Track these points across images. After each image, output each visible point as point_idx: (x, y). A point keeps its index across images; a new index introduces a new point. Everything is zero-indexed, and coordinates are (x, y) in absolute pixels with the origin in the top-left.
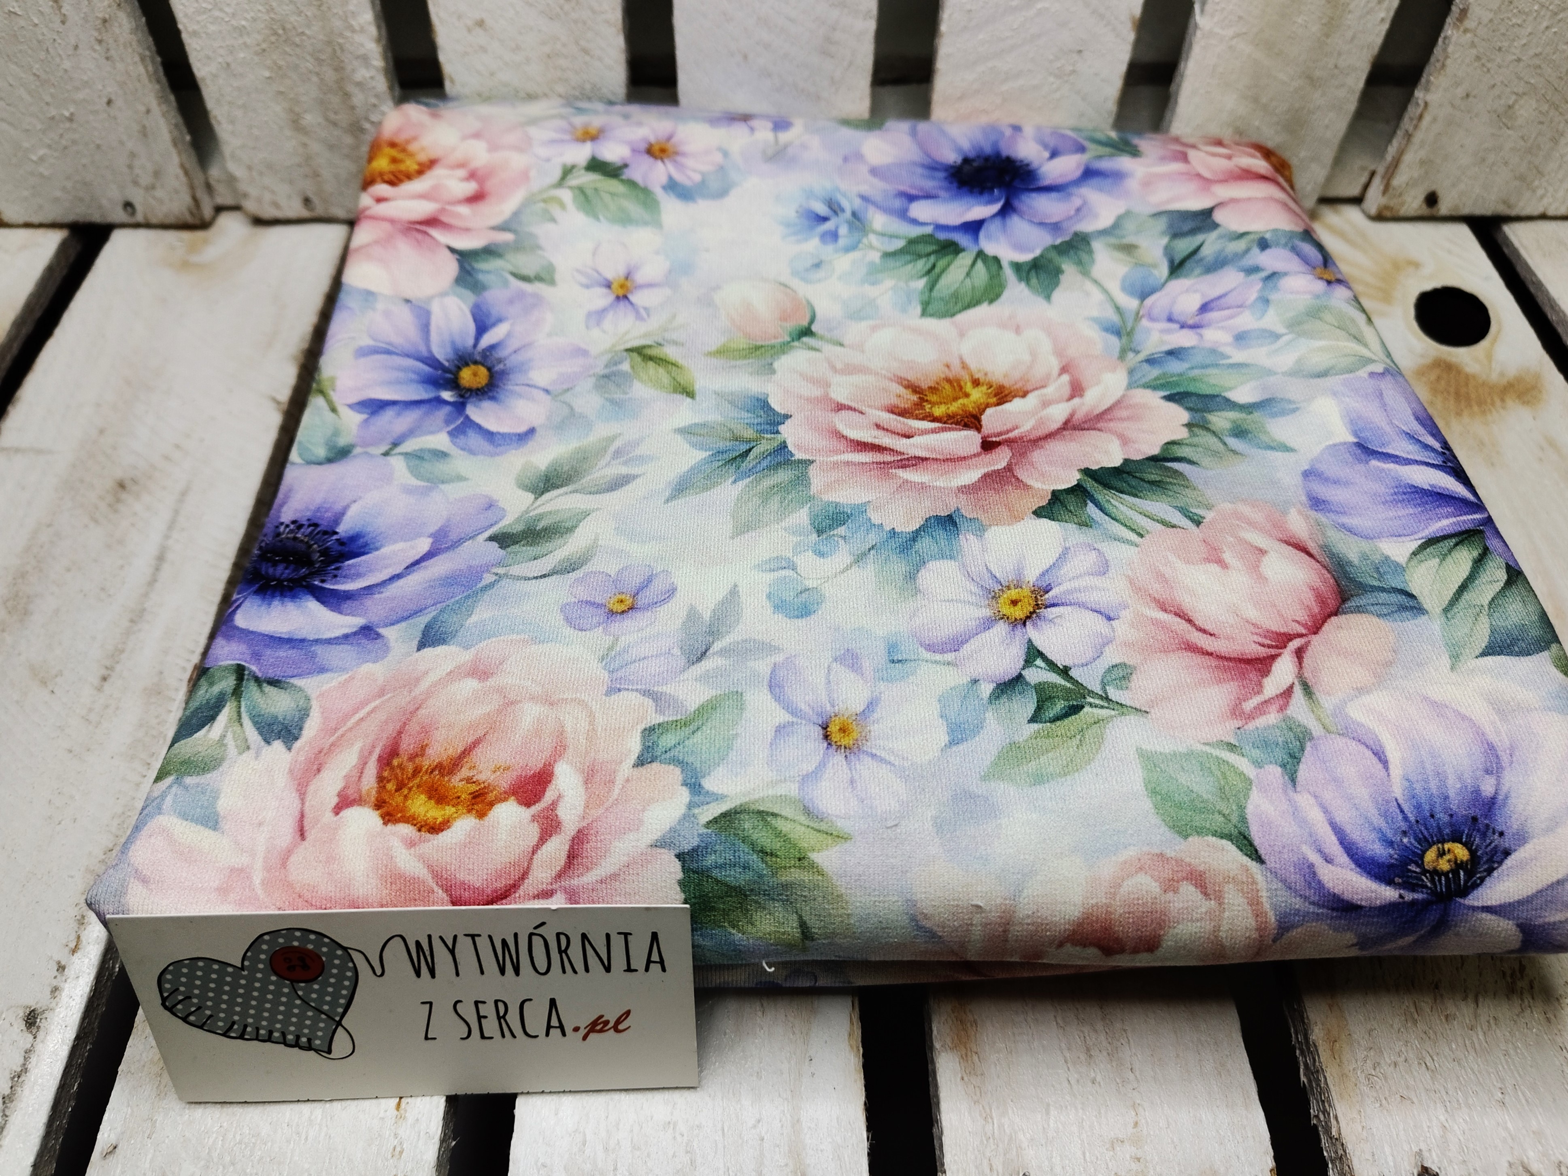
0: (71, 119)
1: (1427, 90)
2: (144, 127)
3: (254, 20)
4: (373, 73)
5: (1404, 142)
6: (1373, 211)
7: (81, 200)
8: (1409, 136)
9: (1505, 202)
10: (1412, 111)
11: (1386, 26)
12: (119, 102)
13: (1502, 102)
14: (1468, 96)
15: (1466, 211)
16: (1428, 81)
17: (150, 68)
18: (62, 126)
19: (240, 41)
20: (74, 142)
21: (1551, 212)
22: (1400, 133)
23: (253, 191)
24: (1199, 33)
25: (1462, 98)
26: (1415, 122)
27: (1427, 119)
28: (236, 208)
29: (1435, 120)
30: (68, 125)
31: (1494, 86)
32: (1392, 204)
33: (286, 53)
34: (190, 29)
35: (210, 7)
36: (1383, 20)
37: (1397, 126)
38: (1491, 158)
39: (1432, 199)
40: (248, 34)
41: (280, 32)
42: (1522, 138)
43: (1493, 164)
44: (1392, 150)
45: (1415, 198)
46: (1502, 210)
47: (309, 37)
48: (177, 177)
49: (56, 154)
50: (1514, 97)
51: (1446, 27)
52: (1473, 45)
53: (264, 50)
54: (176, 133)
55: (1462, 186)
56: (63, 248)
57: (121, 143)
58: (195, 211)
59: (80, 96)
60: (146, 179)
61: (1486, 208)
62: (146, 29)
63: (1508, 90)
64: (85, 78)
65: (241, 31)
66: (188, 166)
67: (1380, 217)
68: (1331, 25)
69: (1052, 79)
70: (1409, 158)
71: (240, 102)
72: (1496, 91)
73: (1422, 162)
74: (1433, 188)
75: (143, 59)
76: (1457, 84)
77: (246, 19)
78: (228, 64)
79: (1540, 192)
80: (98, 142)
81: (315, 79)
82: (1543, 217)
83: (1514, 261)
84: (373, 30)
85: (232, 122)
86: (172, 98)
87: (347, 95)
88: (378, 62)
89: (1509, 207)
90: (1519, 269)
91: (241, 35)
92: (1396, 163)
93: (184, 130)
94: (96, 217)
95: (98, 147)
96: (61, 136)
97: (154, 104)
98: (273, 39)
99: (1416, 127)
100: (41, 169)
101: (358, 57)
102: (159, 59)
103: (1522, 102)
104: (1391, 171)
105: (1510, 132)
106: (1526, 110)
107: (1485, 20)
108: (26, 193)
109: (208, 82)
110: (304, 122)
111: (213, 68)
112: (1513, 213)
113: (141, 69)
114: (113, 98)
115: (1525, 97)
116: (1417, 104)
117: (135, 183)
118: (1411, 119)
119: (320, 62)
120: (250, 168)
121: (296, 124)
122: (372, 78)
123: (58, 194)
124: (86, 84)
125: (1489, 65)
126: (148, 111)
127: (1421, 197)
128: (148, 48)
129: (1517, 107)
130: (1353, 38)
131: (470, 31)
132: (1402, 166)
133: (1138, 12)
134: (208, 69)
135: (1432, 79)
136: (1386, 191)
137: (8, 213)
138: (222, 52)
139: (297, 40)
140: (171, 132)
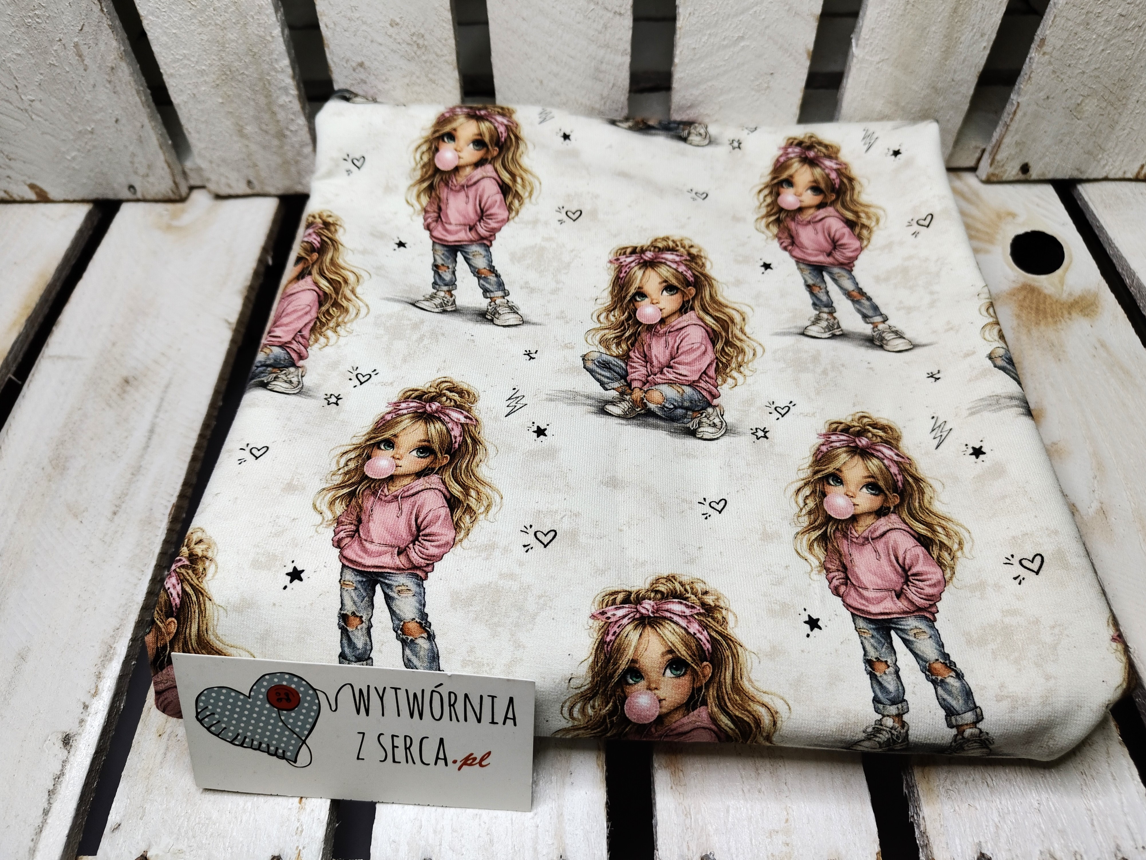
0: (92, 132)
1: (1019, 94)
2: (140, 136)
3: (211, 65)
4: (290, 98)
5: (1004, 130)
6: (984, 177)
7: (101, 184)
8: (1007, 126)
9: (1078, 169)
10: (1009, 108)
11: (988, 52)
12: (123, 121)
13: (1073, 101)
14: (1048, 97)
15: (1050, 176)
16: (1019, 88)
17: (143, 98)
18: (86, 136)
19: (202, 79)
20: (95, 147)
21: (1111, 176)
22: (1001, 123)
23: (214, 177)
24: (855, 60)
25: (1044, 99)
26: (1011, 116)
27: (1019, 114)
28: (203, 187)
29: (1025, 114)
30: (90, 136)
31: (1066, 90)
32: (997, 172)
33: (232, 86)
34: (168, 73)
35: (181, 58)
36: (985, 47)
37: (999, 118)
38: (1067, 140)
39: (1025, 169)
40: (207, 75)
41: (228, 73)
42: (1089, 125)
43: (1068, 144)
44: (996, 135)
45: (1013, 168)
46: (1076, 175)
47: (247, 76)
48: (163, 169)
49: (83, 155)
50: (1081, 98)
51: (1031, 51)
52: (1050, 63)
53: (218, 85)
54: (161, 139)
55: (1047, 159)
56: (89, 216)
57: (126, 147)
58: (176, 191)
59: (98, 117)
60: (142, 171)
61: (1065, 173)
62: (140, 72)
63: (1077, 93)
64: (101, 106)
65: (202, 73)
66: (170, 161)
67: (988, 181)
68: (947, 52)
69: (753, 93)
70: (1007, 140)
71: (203, 119)
72: (1068, 94)
73: (1017, 144)
74: (1026, 161)
75: (138, 92)
76: (1040, 90)
77: (205, 65)
78: (194, 95)
79: (1103, 162)
80: (110, 146)
81: (252, 103)
82: (1106, 179)
83: (1085, 211)
84: (290, 71)
85: (198, 132)
86: (159, 116)
87: (274, 113)
88: (294, 92)
89: (1081, 173)
90: (1088, 217)
91: (202, 76)
92: (998, 145)
93: (167, 136)
94: (111, 196)
95: (111, 150)
96: (86, 143)
97: (146, 121)
98: (223, 77)
99: (1012, 119)
100: (74, 165)
101: (280, 89)
102: (149, 91)
103: (1087, 101)
104: (995, 150)
105: (1079, 122)
106: (1090, 106)
107: (1058, 46)
108: (64, 181)
109: (182, 106)
110: (245, 131)
111: (184, 97)
112: (1084, 177)
113: (137, 99)
114: (119, 117)
115: (1090, 98)
116: (1013, 104)
117: (136, 173)
118: (1009, 114)
119: (255, 92)
120: (211, 162)
121: (241, 132)
122: (290, 102)
123: (85, 181)
124: (101, 109)
125: (1062, 77)
126: (143, 126)
127: (1018, 167)
128: (142, 85)
129: (1083, 104)
130: (964, 61)
131: (354, 70)
132: (1003, 146)
133: (811, 46)
134: (181, 98)
135: (1022, 86)
136: (991, 164)
137: (52, 194)
138: (190, 87)
139: (240, 78)
140: (158, 140)
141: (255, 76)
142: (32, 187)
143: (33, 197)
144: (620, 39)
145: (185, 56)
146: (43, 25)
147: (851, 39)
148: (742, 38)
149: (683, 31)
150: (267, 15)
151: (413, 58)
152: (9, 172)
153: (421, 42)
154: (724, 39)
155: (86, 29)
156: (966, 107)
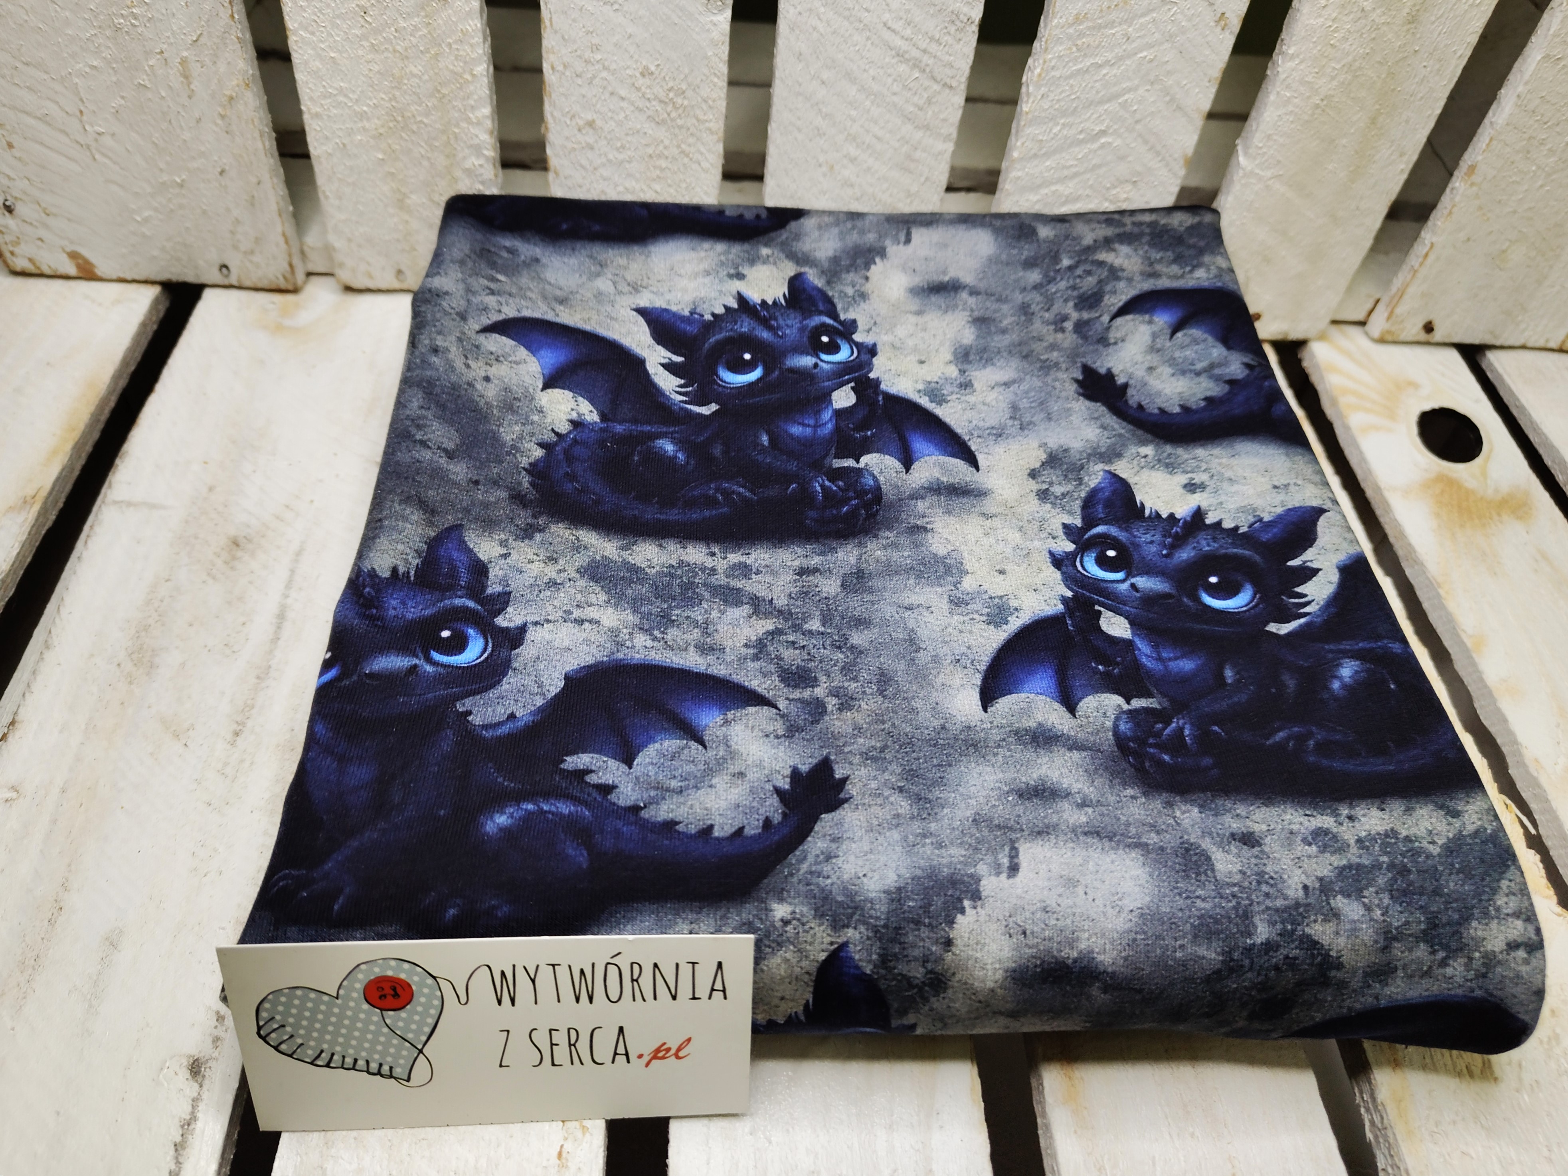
0: (181, 186)
1: (1433, 232)
2: (253, 197)
3: (376, 106)
4: (481, 161)
5: (1409, 277)
6: (1376, 334)
7: (178, 260)
8: (1414, 271)
9: (1492, 333)
10: (1419, 249)
11: (1405, 176)
12: (232, 173)
13: (1497, 247)
14: (1469, 239)
15: (1457, 339)
16: (1435, 225)
17: (267, 143)
18: (171, 190)
19: (360, 125)
20: (181, 206)
21: (1530, 344)
22: (1406, 268)
23: (349, 262)
24: (1241, 173)
25: (1464, 242)
26: (1420, 259)
27: (1432, 257)
28: (328, 274)
29: (1438, 258)
30: (177, 190)
31: (1492, 232)
32: (1393, 329)
33: (401, 137)
34: (313, 111)
35: (335, 92)
36: (1402, 170)
37: (1403, 262)
38: (1483, 294)
39: (1429, 328)
40: (368, 119)
41: (400, 119)
42: (1512, 278)
43: (1484, 299)
44: (1398, 282)
45: (1414, 325)
46: (1488, 340)
47: (426, 125)
48: (278, 243)
49: (161, 217)
50: (1507, 243)
51: (1454, 179)
52: (1477, 197)
53: (381, 134)
54: (281, 203)
55: (1456, 317)
56: (156, 304)
57: (228, 210)
58: (288, 277)
59: (195, 164)
60: (246, 245)
61: (1475, 336)
62: (266, 106)
63: (1503, 237)
64: (203, 149)
65: (363, 116)
66: (287, 233)
67: (1380, 340)
68: (1356, 173)
70: (1411, 290)
71: (350, 180)
72: (1493, 237)
73: (1423, 295)
74: (1431, 317)
75: (260, 135)
76: (1461, 229)
77: (368, 105)
78: (344, 145)
79: (1523, 325)
80: (205, 207)
81: (425, 163)
82: (1524, 347)
83: (1497, 386)
84: (489, 124)
85: (340, 198)
86: (282, 172)
87: (452, 180)
88: (490, 153)
89: (1494, 337)
90: (1502, 393)
91: (361, 120)
92: (1400, 295)
93: (288, 201)
94: (189, 277)
95: (204, 212)
96: (170, 200)
97: (266, 176)
98: (391, 125)
99: (1421, 264)
100: (144, 230)
101: (469, 147)
102: (274, 136)
103: (1514, 248)
104: (1395, 299)
105: (1500, 273)
106: (1517, 255)
107: (1490, 177)
108: (124, 251)
109: (323, 159)
110: (408, 202)
111: (329, 148)
112: (1497, 342)
113: (260, 145)
114: (227, 168)
115: (1517, 244)
116: (1424, 242)
117: (235, 247)
118: (1417, 257)
119: (433, 148)
120: (349, 240)
121: (401, 202)
122: (481, 166)
123: (156, 253)
124: (202, 154)
125: (1489, 215)
126: (259, 183)
127: (1420, 325)
128: (267, 125)
129: (1509, 251)
130: (1375, 185)
131: (579, 130)
132: (1406, 297)
133: (1190, 151)
134: (324, 148)
135: (1439, 223)
136: (1388, 318)
137: (102, 268)
138: (340, 133)
139: (414, 127)
140: (278, 203)
141: (438, 126)
142: (74, 256)
143: (72, 271)
144: (945, 120)
145: (341, 90)
146: (140, 30)
147: (1235, 146)
148: (1103, 133)
149: (1030, 116)
150: (472, 46)
151: (664, 122)
152: (42, 233)
153: (679, 101)
154: (1081, 132)
155: (203, 40)
156: (1368, 242)
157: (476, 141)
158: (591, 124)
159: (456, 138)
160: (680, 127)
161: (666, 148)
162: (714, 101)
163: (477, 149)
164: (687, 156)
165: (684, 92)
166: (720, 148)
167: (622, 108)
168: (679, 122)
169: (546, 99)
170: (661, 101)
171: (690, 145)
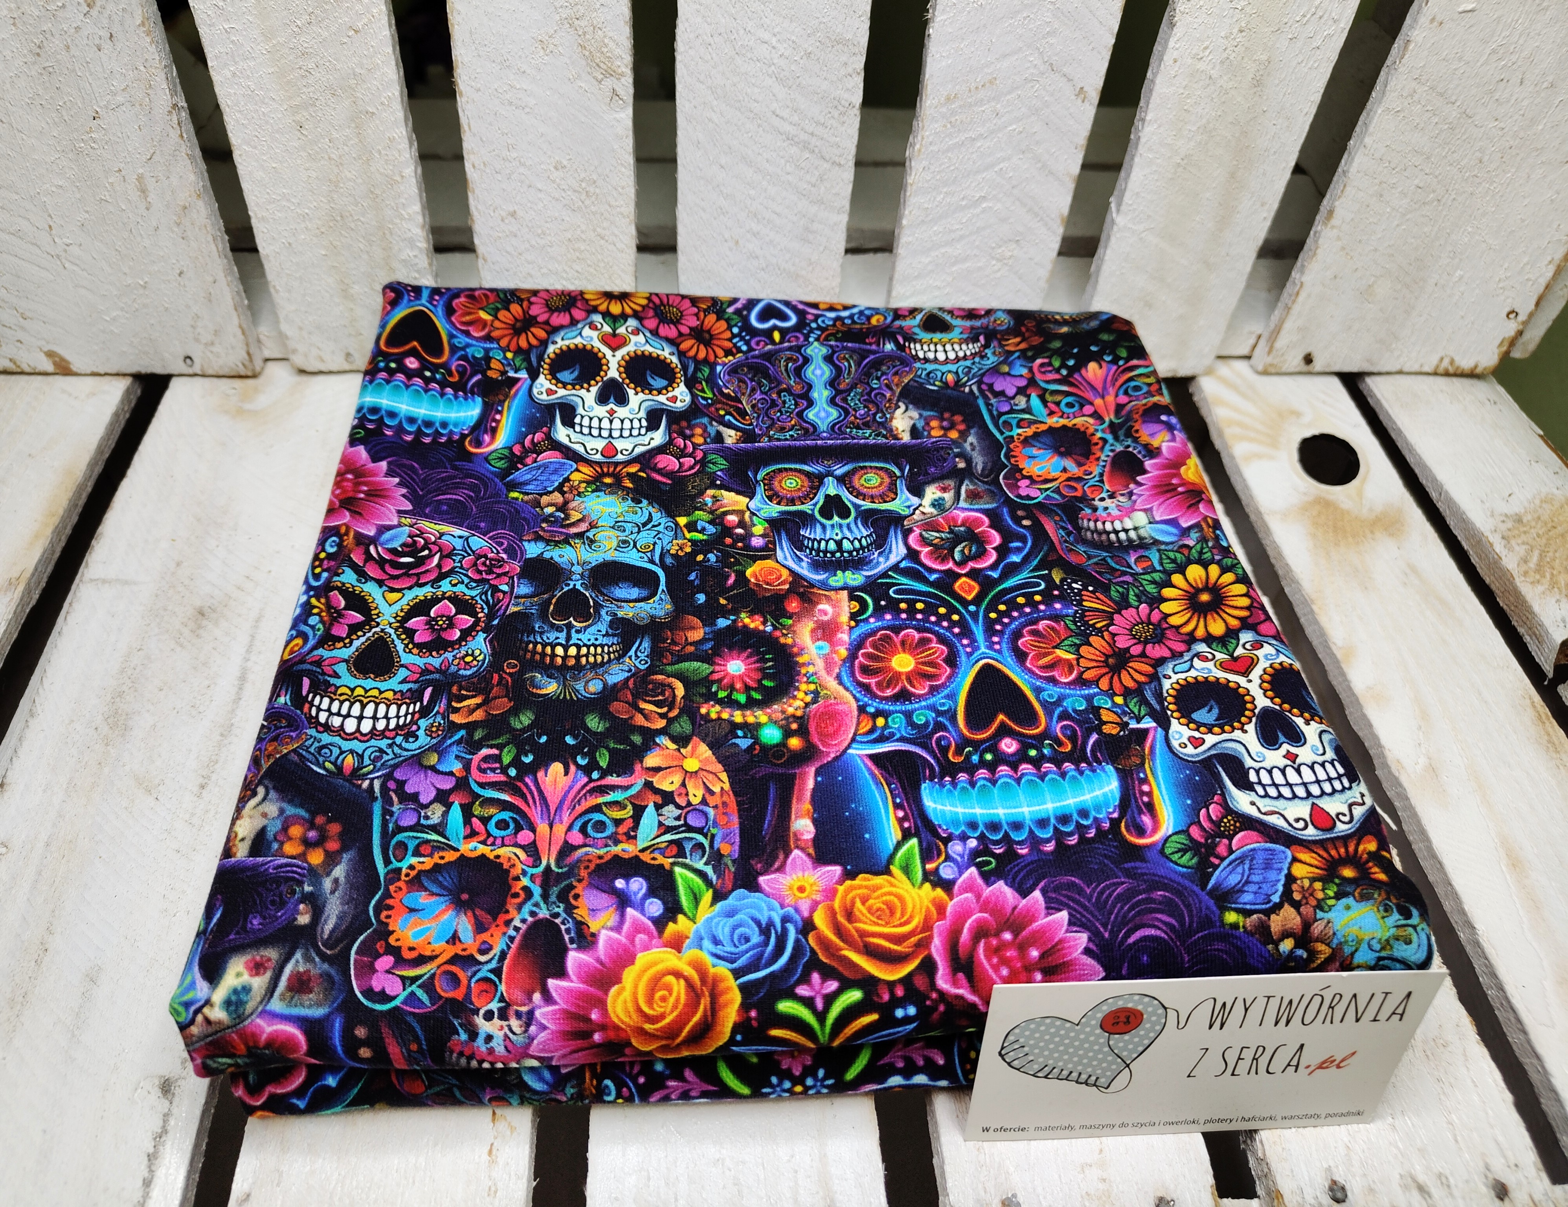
0: (144, 287)
1: (1302, 271)
2: (210, 294)
3: (316, 208)
5: (1285, 313)
6: (1260, 368)
7: (146, 353)
8: (1288, 309)
9: (1368, 361)
10: (1291, 288)
11: (1269, 222)
12: (190, 274)
13: (1364, 282)
14: (1335, 277)
15: (1337, 368)
16: (1302, 264)
17: (220, 246)
18: (136, 292)
19: (303, 225)
20: (145, 305)
21: (1406, 369)
22: (1281, 305)
23: (301, 347)
24: (1115, 226)
25: (1331, 279)
26: (1292, 297)
27: (1303, 294)
28: (283, 359)
29: (1309, 296)
30: (141, 291)
31: (1356, 270)
32: (1275, 362)
33: (341, 234)
34: (259, 215)
35: (279, 198)
36: (1265, 219)
37: (1278, 299)
38: (1356, 325)
39: (1308, 359)
40: (310, 220)
41: (338, 218)
42: (1381, 310)
43: (1358, 330)
44: (1275, 319)
45: (1295, 357)
46: (1366, 368)
47: (363, 223)
48: (235, 336)
49: (127, 315)
50: (1373, 279)
51: (1316, 222)
52: (1339, 238)
53: (322, 233)
54: (237, 298)
55: (1333, 348)
56: (132, 388)
57: (188, 307)
58: (247, 364)
59: (155, 267)
60: (206, 337)
61: (1353, 365)
62: (218, 213)
63: (1368, 273)
64: (162, 254)
65: (304, 217)
66: (245, 326)
67: (1265, 373)
68: (1223, 223)
69: (994, 262)
70: (1288, 325)
71: (298, 275)
72: (1359, 274)
73: (1299, 329)
74: (1309, 349)
75: (213, 238)
76: (1326, 268)
77: (309, 208)
78: (290, 244)
79: (1397, 352)
80: (167, 305)
81: (365, 256)
82: (1400, 372)
83: (1377, 410)
85: (289, 291)
86: (235, 269)
88: (423, 245)
89: (1372, 364)
90: (1381, 417)
91: (304, 221)
92: (1278, 329)
93: (243, 295)
94: (159, 370)
95: (167, 309)
96: (134, 300)
97: (221, 275)
98: (331, 224)
99: (1294, 302)
100: (113, 328)
101: (404, 240)
102: (227, 238)
103: (1379, 282)
104: (1275, 334)
105: (1370, 305)
106: (1383, 288)
107: (1348, 219)
108: (95, 347)
109: (271, 258)
110: (351, 292)
111: (276, 247)
112: (1375, 369)
113: (212, 247)
114: (185, 269)
115: (1382, 279)
116: (1294, 283)
117: (197, 340)
118: (1291, 292)
119: (371, 243)
120: (301, 329)
121: (345, 293)
123: (125, 348)
124: (162, 258)
125: (1352, 254)
126: (215, 281)
127: (1300, 357)
128: (219, 230)
129: (1376, 286)
130: (1242, 233)
131: (503, 220)
132: (1283, 333)
133: (1066, 211)
134: (272, 247)
135: (1305, 263)
136: (1269, 352)
137: (77, 365)
138: (286, 234)
139: (353, 225)
140: (233, 299)
141: (374, 223)
142: (50, 354)
143: (50, 368)
144: (837, 194)
145: (284, 196)
146: (99, 152)
147: (1109, 204)
148: (984, 198)
149: (914, 187)
150: (400, 150)
151: (579, 209)
152: (20, 335)
154: (963, 199)
155: (156, 158)
156: (1242, 285)
157: (409, 235)
158: (513, 214)
159: (391, 234)
160: (594, 213)
161: (582, 232)
162: (623, 188)
163: (411, 242)
164: (603, 238)
165: (595, 182)
166: (632, 230)
167: (540, 199)
168: (593, 208)
169: (470, 194)
170: (575, 191)
171: (604, 229)
